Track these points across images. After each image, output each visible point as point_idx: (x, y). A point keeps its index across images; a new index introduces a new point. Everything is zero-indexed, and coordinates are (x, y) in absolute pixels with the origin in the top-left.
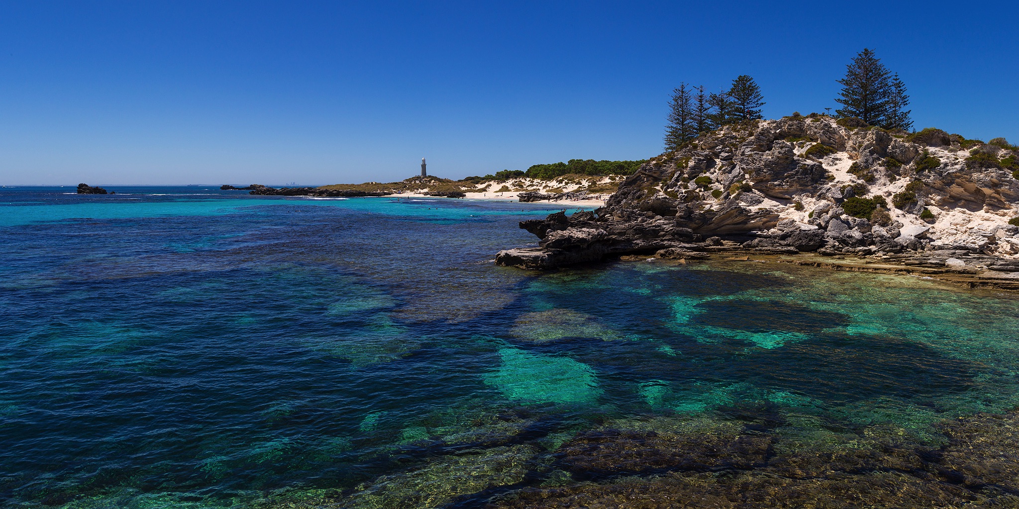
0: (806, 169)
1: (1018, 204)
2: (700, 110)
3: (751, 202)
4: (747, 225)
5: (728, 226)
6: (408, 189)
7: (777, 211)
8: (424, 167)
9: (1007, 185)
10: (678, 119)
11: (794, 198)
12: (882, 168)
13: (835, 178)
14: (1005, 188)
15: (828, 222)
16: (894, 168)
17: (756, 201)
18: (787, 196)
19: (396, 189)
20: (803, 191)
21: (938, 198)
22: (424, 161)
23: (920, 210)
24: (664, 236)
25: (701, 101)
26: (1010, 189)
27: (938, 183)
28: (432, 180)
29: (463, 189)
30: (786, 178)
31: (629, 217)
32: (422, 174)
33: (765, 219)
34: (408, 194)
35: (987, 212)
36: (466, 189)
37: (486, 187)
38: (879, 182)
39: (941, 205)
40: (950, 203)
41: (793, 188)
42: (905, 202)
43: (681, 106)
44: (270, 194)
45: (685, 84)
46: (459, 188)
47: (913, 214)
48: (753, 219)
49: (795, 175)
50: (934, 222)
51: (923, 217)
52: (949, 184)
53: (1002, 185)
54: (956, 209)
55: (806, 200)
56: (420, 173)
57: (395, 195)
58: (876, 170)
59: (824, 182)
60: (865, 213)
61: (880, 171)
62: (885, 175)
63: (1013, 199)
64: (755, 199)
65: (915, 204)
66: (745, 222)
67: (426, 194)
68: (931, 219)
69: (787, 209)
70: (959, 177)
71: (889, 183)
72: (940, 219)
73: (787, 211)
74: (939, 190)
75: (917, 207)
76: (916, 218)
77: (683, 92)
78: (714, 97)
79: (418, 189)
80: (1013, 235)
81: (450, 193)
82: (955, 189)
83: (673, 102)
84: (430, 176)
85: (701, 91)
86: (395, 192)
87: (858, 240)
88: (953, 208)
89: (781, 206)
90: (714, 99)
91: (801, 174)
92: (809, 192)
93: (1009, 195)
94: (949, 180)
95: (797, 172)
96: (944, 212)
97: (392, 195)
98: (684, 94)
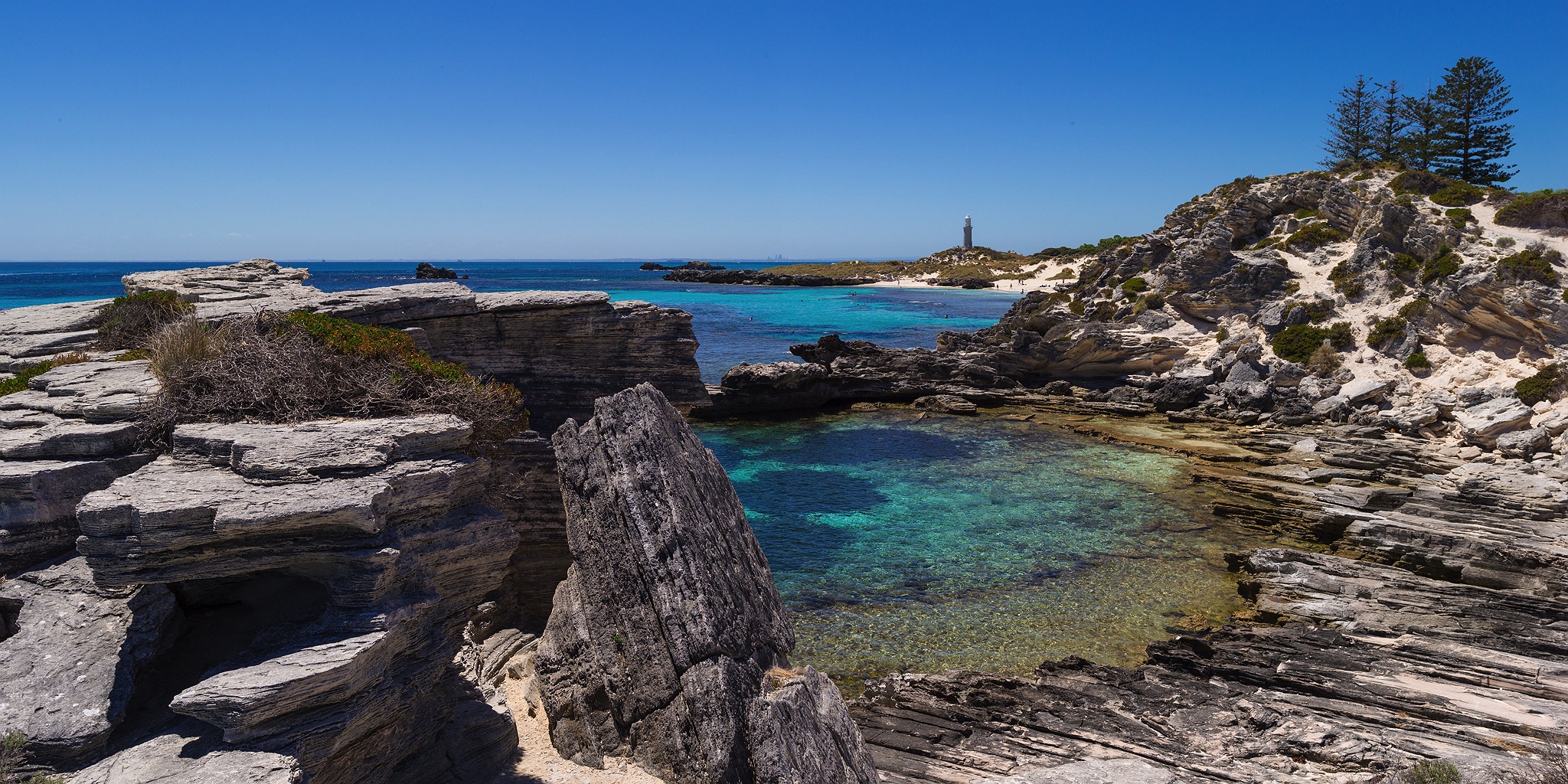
0: (1246, 272)
1: (1565, 348)
2: (1388, 128)
3: (1151, 326)
4: (1124, 364)
5: (1088, 365)
6: (906, 273)
7: (1187, 343)
8: (968, 231)
9: (1548, 313)
10: (1347, 147)
11: (1221, 321)
12: (1382, 273)
13: (1298, 290)
14: (1545, 318)
15: (1229, 366)
16: (1407, 272)
17: (1160, 325)
18: (1210, 318)
19: (885, 273)
20: (1237, 310)
21: (1450, 330)
22: (969, 221)
23: (1406, 351)
24: (956, 375)
25: (1390, 111)
26: (1552, 320)
27: (1453, 306)
28: (980, 254)
29: (998, 273)
30: (1213, 288)
31: (955, 344)
32: (966, 244)
33: (1158, 356)
34: (906, 282)
35: (1522, 362)
36: (1002, 273)
37: (1035, 271)
38: (1369, 298)
39: (1453, 344)
40: (1468, 340)
41: (1223, 305)
42: (1386, 336)
43: (1356, 122)
44: (689, 280)
45: (1365, 79)
46: (990, 273)
47: (1396, 358)
48: (1137, 355)
49: (1225, 283)
50: (1426, 375)
51: (1409, 365)
52: (1469, 307)
53: (1540, 312)
54: (1477, 353)
55: (1237, 327)
56: (961, 244)
57: (882, 284)
58: (1370, 277)
59: (1277, 295)
60: (1304, 354)
61: (1377, 278)
62: (1385, 285)
63: (1559, 340)
64: (1158, 321)
65: (1401, 340)
66: (1120, 360)
67: (932, 282)
68: (1424, 369)
69: (1206, 340)
70: (1485, 295)
71: (1388, 300)
72: (1440, 370)
73: (1205, 343)
74: (1456, 318)
75: (1403, 347)
76: (1396, 366)
77: (1360, 94)
78: (1410, 102)
79: (922, 274)
80: (1467, 407)
81: (966, 281)
82: (1481, 316)
83: (1338, 116)
84: (977, 248)
85: (1393, 92)
86: (883, 279)
87: (1254, 399)
88: (1472, 350)
89: (1199, 335)
90: (1410, 107)
91: (1235, 282)
92: (1246, 311)
93: (1555, 331)
94: (1468, 299)
95: (1230, 278)
96: (1453, 357)
97: (877, 284)
98: (1361, 99)
